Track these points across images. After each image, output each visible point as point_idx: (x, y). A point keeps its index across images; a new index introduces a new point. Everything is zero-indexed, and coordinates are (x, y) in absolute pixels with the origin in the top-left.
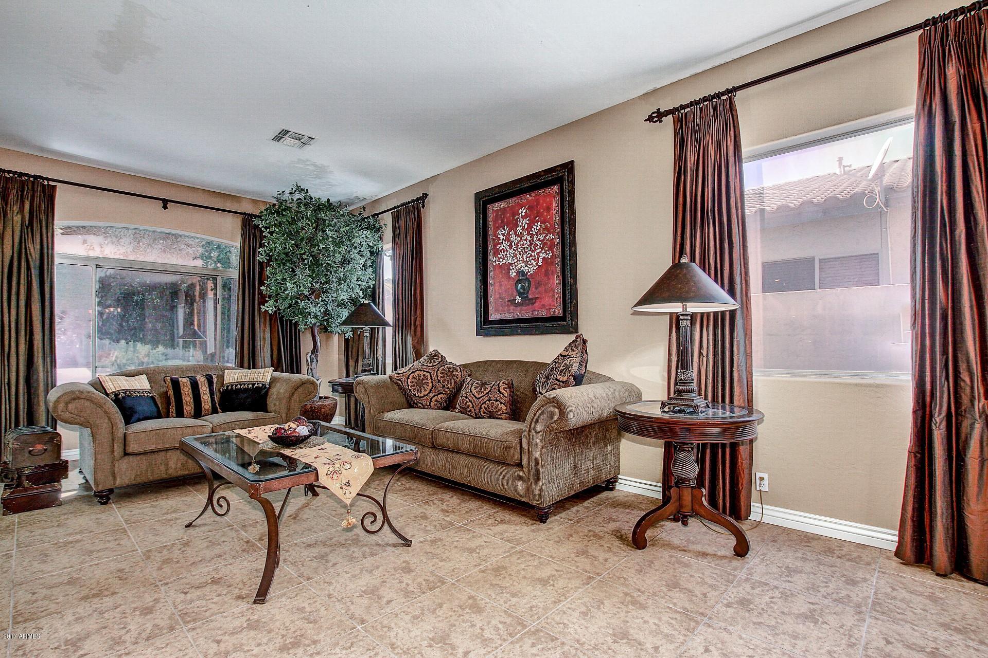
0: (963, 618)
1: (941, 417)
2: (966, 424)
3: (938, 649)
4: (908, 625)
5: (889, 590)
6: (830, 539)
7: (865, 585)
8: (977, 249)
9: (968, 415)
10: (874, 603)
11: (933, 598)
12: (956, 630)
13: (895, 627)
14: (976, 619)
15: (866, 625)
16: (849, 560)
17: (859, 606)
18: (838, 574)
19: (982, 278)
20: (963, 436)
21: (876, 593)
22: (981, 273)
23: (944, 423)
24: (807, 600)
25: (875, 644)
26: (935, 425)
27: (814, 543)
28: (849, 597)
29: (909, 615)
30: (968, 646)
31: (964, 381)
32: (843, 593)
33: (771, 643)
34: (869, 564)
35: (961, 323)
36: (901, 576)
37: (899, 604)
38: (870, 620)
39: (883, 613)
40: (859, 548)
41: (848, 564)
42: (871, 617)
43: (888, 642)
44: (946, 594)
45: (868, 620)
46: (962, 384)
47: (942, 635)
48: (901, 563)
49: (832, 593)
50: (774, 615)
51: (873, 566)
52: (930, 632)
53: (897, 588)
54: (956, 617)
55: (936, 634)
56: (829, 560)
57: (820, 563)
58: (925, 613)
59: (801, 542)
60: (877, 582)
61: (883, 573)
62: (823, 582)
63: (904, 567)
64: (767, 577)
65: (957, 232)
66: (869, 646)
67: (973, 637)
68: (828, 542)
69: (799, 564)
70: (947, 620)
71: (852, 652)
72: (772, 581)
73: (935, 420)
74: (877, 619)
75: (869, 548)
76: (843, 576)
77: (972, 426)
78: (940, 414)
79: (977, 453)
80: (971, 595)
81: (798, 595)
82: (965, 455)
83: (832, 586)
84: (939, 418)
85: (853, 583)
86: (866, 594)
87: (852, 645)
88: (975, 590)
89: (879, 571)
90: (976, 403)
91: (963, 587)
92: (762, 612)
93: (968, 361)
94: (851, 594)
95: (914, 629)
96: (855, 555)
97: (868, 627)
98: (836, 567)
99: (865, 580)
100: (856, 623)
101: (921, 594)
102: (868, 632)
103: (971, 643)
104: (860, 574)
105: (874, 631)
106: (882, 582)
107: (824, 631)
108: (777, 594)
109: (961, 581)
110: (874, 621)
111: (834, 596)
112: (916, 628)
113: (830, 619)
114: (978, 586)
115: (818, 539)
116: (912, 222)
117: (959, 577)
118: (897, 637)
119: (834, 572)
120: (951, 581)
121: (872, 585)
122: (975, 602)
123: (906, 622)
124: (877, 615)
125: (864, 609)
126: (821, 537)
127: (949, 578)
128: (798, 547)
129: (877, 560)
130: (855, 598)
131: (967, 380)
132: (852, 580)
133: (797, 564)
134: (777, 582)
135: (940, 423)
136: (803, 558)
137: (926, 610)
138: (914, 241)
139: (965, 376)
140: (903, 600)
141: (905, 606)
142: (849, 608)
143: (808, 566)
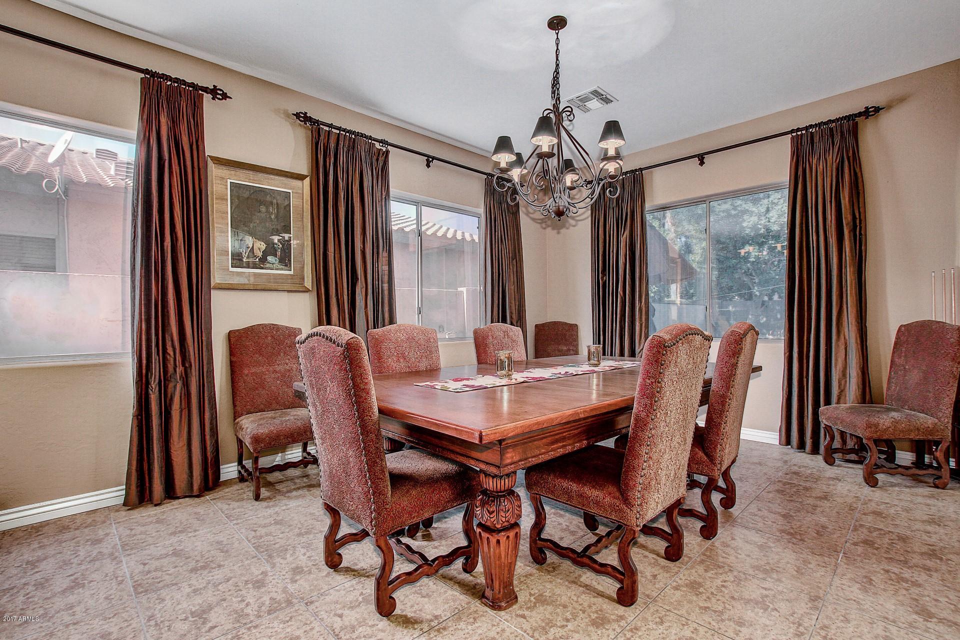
0: (181, 523)
1: (155, 383)
2: (171, 385)
3: (175, 549)
4: (152, 546)
5: (128, 532)
6: (60, 519)
7: (109, 537)
8: (178, 259)
9: (172, 380)
10: (123, 547)
11: (159, 521)
12: (180, 532)
13: (145, 552)
14: (187, 520)
15: (124, 563)
16: (86, 527)
17: (112, 554)
18: (82, 542)
19: (180, 279)
20: (169, 395)
21: (120, 539)
22: (179, 276)
23: (157, 388)
24: (65, 576)
25: (137, 571)
26: (152, 390)
27: (46, 529)
28: (101, 552)
29: (150, 540)
30: (190, 537)
31: (170, 355)
32: (95, 553)
33: (50, 628)
34: (104, 522)
35: (168, 312)
36: (133, 519)
37: (139, 537)
38: (126, 558)
39: (132, 549)
40: (90, 514)
41: (86, 530)
42: (124, 556)
43: (145, 564)
44: (166, 515)
45: (124, 559)
46: (168, 357)
47: (174, 539)
48: (128, 510)
49: (85, 558)
50: (38, 606)
51: (108, 522)
52: (167, 543)
53: (133, 527)
54: (177, 525)
55: (170, 542)
56: (67, 535)
57: (61, 542)
58: (159, 533)
59: (31, 535)
60: (117, 532)
61: (118, 523)
62: (71, 555)
63: (131, 512)
64: (9, 582)
65: (165, 244)
66: (134, 575)
67: (190, 530)
68: (59, 523)
69: (40, 553)
70: (173, 530)
71: (123, 586)
72: (18, 582)
73: (152, 387)
74: (129, 555)
75: (99, 510)
76: (87, 541)
77: (175, 387)
78: (154, 381)
79: (178, 406)
80: (179, 508)
81: (55, 577)
82: (171, 409)
83: (82, 553)
84: (154, 384)
85: (99, 541)
86: (113, 544)
87: (121, 582)
88: (180, 504)
89: (115, 523)
90: (178, 369)
91: (173, 505)
92: (22, 612)
93: (172, 341)
94: (101, 550)
95: (157, 547)
96: (90, 520)
97: (127, 564)
98: (77, 537)
99: (107, 535)
100: (116, 567)
101: (151, 523)
102: (128, 567)
103: (190, 535)
104: (101, 533)
105: (132, 564)
106: (121, 529)
107: (94, 588)
108: (31, 588)
109: (170, 502)
110: (128, 558)
111: (88, 559)
112: (158, 545)
113: (94, 576)
114: (180, 500)
115: (48, 524)
116: (132, 227)
117: (169, 501)
118: (149, 558)
119: (78, 542)
120: (165, 505)
121: (114, 535)
122: (183, 510)
123: (150, 545)
124: (128, 552)
125: (117, 554)
126: (50, 521)
127: (164, 504)
128: (29, 541)
129: (109, 516)
130: (105, 551)
131: (172, 353)
132: (97, 540)
133: (36, 554)
134: (25, 580)
135: (155, 387)
136: (41, 547)
137: (159, 531)
138: (134, 243)
139: (170, 350)
140: (141, 533)
141: (144, 536)
142: (105, 561)
143: (51, 551)
